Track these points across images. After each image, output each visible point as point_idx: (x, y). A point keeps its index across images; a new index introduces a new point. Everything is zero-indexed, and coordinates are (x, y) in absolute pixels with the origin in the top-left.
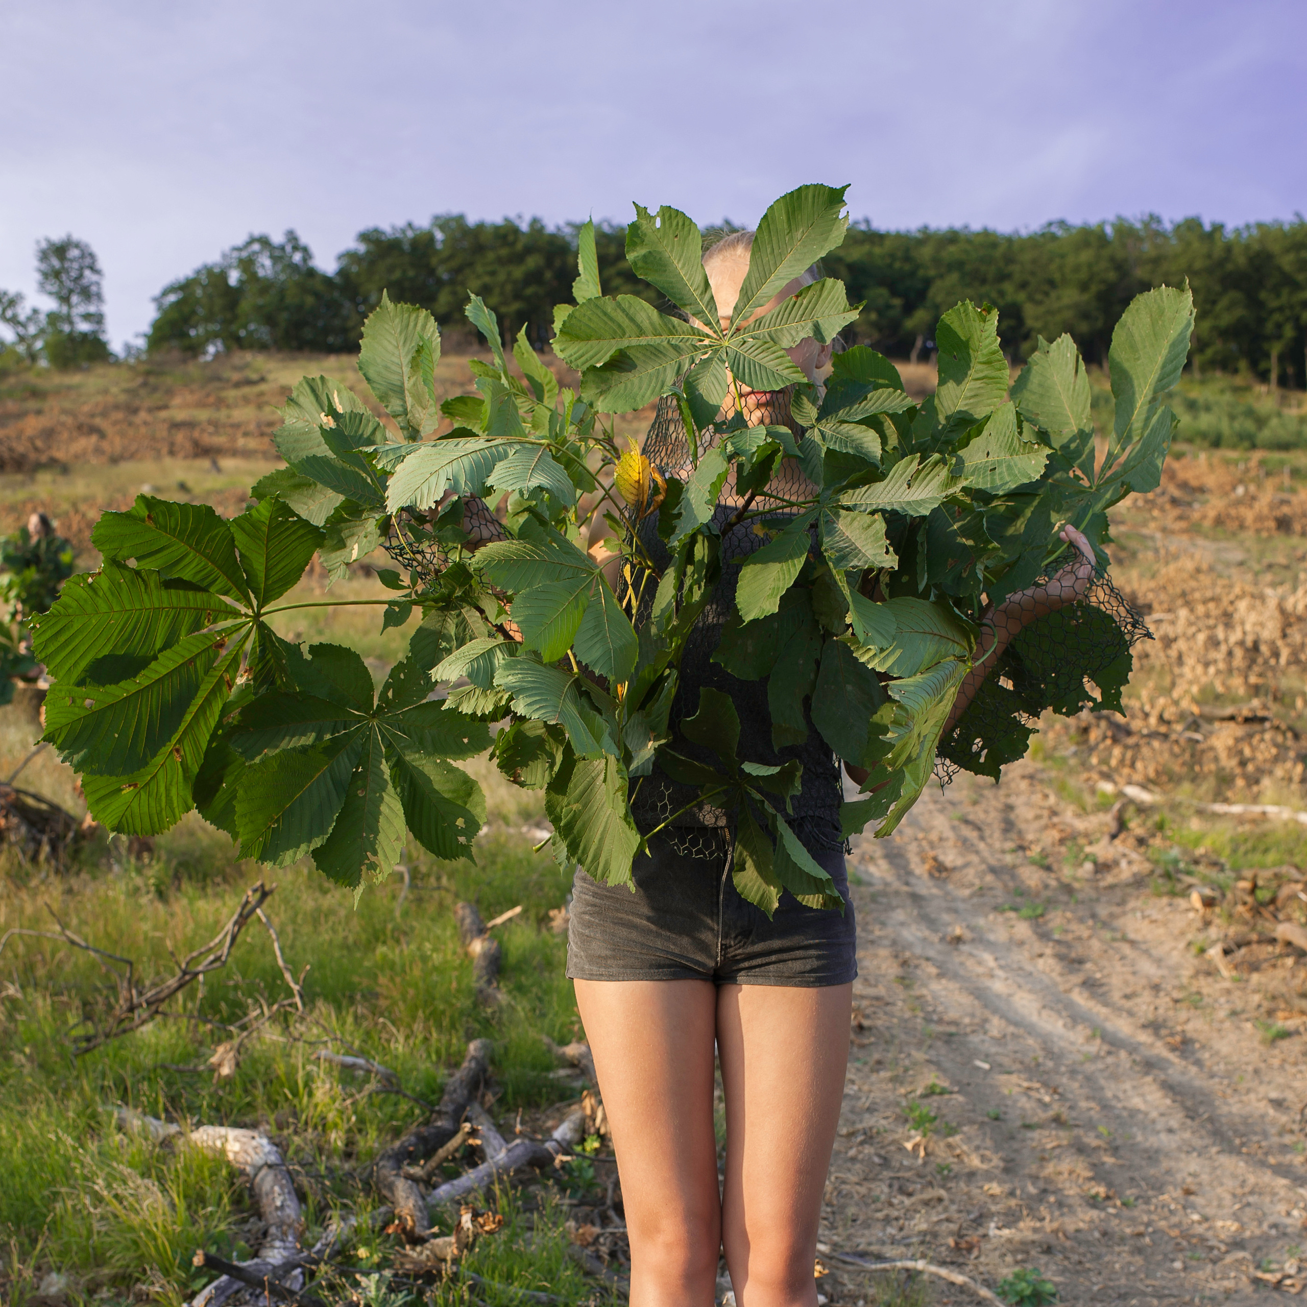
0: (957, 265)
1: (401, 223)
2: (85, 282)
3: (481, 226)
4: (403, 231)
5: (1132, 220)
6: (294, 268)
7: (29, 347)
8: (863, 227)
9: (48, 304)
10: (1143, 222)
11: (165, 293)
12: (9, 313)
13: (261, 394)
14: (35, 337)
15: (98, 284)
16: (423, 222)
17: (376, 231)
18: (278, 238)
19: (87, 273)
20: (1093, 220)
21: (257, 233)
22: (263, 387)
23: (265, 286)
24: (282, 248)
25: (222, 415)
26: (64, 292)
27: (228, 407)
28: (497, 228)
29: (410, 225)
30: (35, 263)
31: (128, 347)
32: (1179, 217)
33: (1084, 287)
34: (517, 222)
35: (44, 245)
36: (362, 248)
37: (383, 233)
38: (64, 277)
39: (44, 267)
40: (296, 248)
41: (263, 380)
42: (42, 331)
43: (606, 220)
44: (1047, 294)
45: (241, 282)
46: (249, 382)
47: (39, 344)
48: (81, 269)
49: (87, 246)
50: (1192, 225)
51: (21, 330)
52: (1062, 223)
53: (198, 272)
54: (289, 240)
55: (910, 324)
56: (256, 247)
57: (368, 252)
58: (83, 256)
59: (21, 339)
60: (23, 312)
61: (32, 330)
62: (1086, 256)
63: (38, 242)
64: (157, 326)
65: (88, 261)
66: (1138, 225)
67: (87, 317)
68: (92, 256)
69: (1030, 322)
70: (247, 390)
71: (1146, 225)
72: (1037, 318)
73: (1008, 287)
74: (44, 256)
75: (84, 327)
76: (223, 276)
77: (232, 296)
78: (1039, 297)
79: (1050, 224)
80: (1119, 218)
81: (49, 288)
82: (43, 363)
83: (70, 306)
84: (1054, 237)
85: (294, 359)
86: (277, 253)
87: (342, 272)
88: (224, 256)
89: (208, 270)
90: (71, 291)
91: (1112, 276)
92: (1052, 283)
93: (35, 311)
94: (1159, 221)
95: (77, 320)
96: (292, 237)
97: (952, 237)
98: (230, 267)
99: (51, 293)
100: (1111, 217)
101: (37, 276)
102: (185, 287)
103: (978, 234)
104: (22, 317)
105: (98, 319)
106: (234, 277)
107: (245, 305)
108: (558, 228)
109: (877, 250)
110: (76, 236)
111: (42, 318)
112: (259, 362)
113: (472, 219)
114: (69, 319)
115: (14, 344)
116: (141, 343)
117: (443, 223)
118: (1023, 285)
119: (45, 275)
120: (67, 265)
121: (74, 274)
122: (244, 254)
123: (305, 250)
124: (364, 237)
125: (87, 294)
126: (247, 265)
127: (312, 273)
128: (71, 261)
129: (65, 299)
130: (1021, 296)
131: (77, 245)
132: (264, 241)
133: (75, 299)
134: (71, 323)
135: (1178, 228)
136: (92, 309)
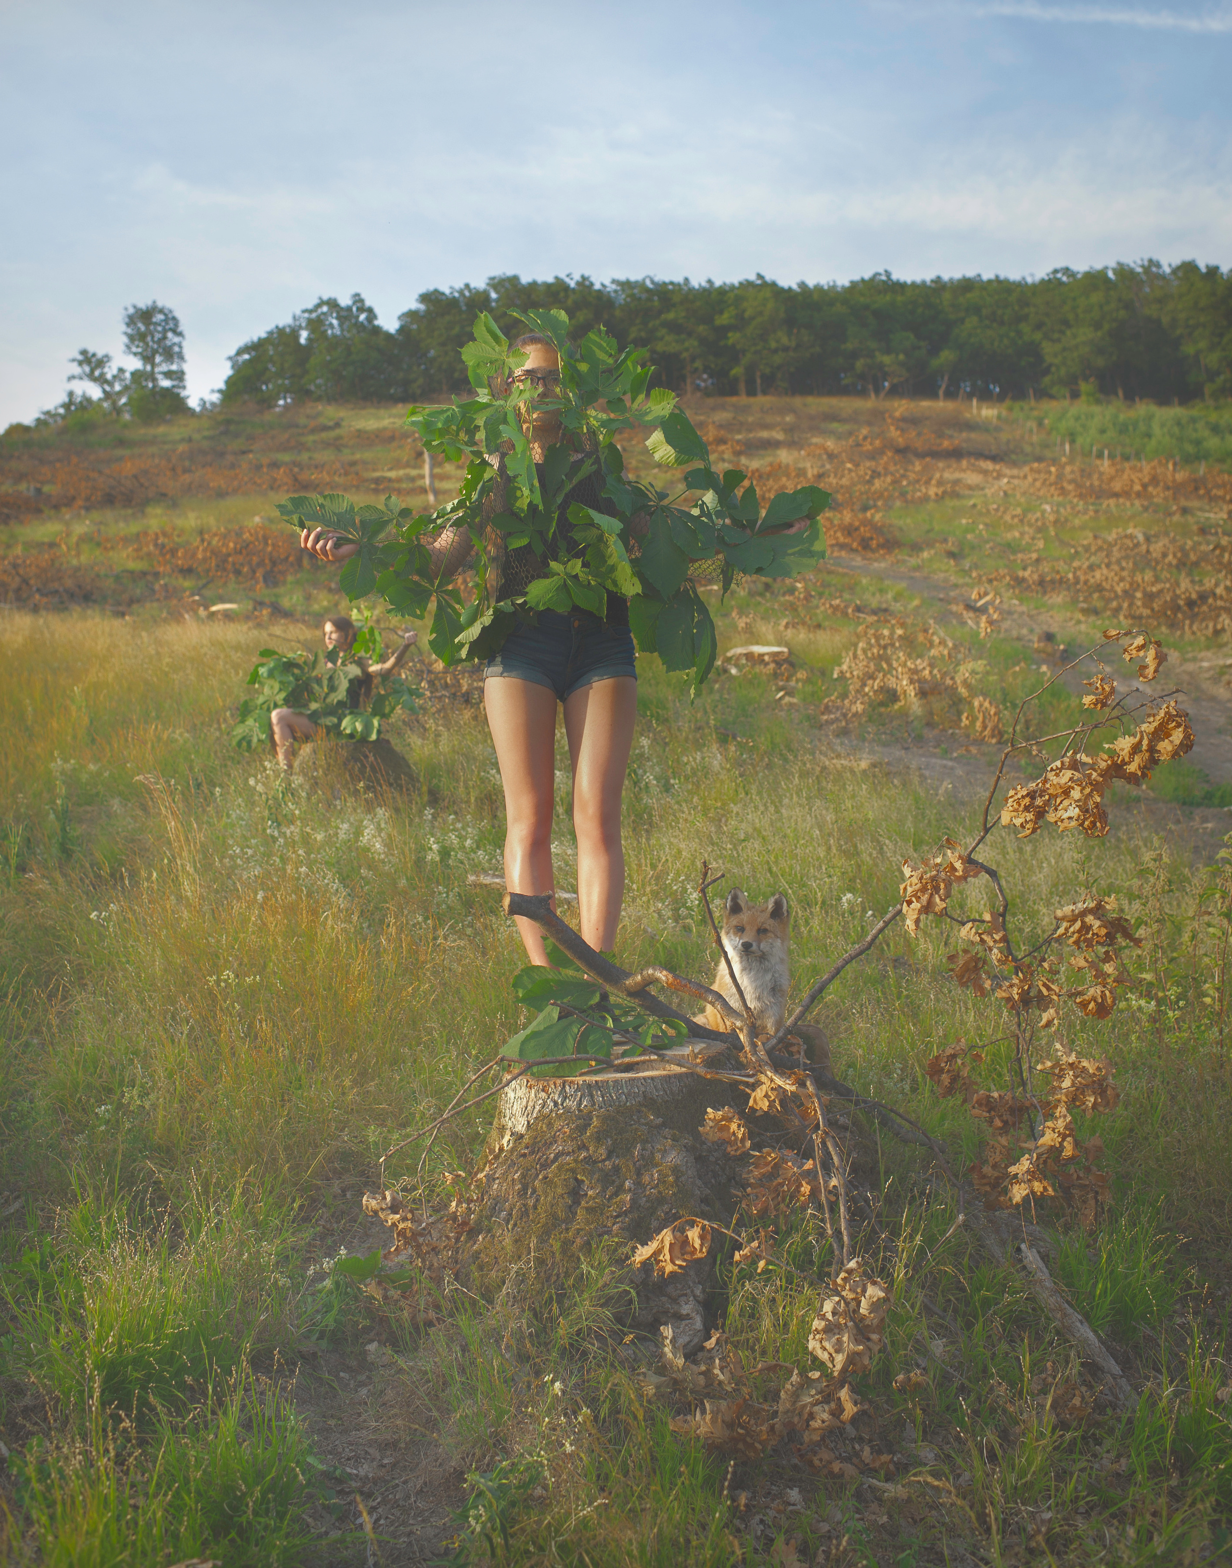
0: (976, 310)
1: (459, 285)
2: (168, 343)
3: (534, 285)
4: (461, 292)
5: (1132, 265)
6: (360, 327)
7: (114, 403)
8: (884, 278)
9: (134, 364)
10: (1143, 266)
11: (240, 352)
12: (97, 373)
13: (339, 438)
14: (120, 394)
15: (180, 347)
16: (479, 283)
17: (436, 291)
18: (345, 301)
19: (170, 335)
20: (1098, 266)
21: (325, 298)
22: (337, 432)
23: (334, 343)
24: (349, 309)
25: (304, 457)
26: (149, 353)
27: (308, 450)
28: (548, 286)
29: (467, 286)
30: (124, 328)
31: (203, 402)
32: (1176, 261)
33: (1097, 326)
34: (567, 280)
35: (131, 311)
36: (422, 307)
37: (443, 294)
38: (149, 339)
39: (129, 331)
40: (361, 310)
41: (337, 425)
42: (126, 388)
43: (648, 277)
44: (1062, 332)
45: (309, 339)
46: (325, 428)
47: (123, 400)
48: (165, 331)
49: (171, 311)
50: (1188, 268)
51: (108, 388)
52: (1066, 271)
53: (271, 333)
54: (355, 303)
55: (935, 363)
56: (325, 309)
57: (428, 312)
58: (166, 320)
59: (107, 395)
60: (110, 371)
61: (117, 387)
62: (1096, 298)
63: (126, 309)
64: (229, 382)
65: (171, 325)
66: (1139, 270)
67: (168, 375)
68: (174, 319)
69: (1049, 359)
70: (324, 435)
71: (1147, 269)
72: (1055, 355)
73: (1025, 328)
74: (131, 321)
75: (166, 383)
76: (294, 333)
77: (303, 354)
78: (1056, 336)
79: (1056, 271)
80: (1119, 264)
81: (134, 349)
82: (127, 417)
83: (153, 365)
84: (1060, 283)
85: (364, 408)
86: (343, 313)
87: (402, 330)
88: (294, 318)
89: (280, 331)
90: (155, 352)
91: (1122, 313)
92: (1066, 323)
93: (121, 370)
94: (1158, 265)
95: (160, 377)
96: (358, 299)
97: (967, 285)
98: (300, 327)
99: (135, 354)
100: (1112, 264)
101: (125, 339)
102: (256, 348)
103: (990, 281)
104: (109, 376)
105: (178, 376)
106: (304, 336)
107: (313, 361)
108: (603, 285)
109: (899, 298)
110: (160, 304)
111: (128, 375)
112: (331, 412)
113: (525, 279)
114: (152, 377)
115: (100, 400)
116: (215, 398)
117: (497, 283)
118: (1039, 326)
119: (131, 338)
120: (152, 327)
121: (157, 336)
122: (314, 315)
123: (370, 310)
124: (425, 298)
125: (171, 354)
126: (316, 324)
127: (377, 330)
128: (156, 324)
129: (148, 359)
130: (1038, 336)
131: (161, 311)
132: (333, 304)
133: (158, 359)
134: (154, 380)
135: (1175, 271)
136: (174, 367)
